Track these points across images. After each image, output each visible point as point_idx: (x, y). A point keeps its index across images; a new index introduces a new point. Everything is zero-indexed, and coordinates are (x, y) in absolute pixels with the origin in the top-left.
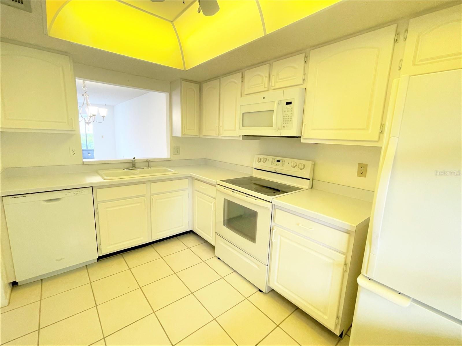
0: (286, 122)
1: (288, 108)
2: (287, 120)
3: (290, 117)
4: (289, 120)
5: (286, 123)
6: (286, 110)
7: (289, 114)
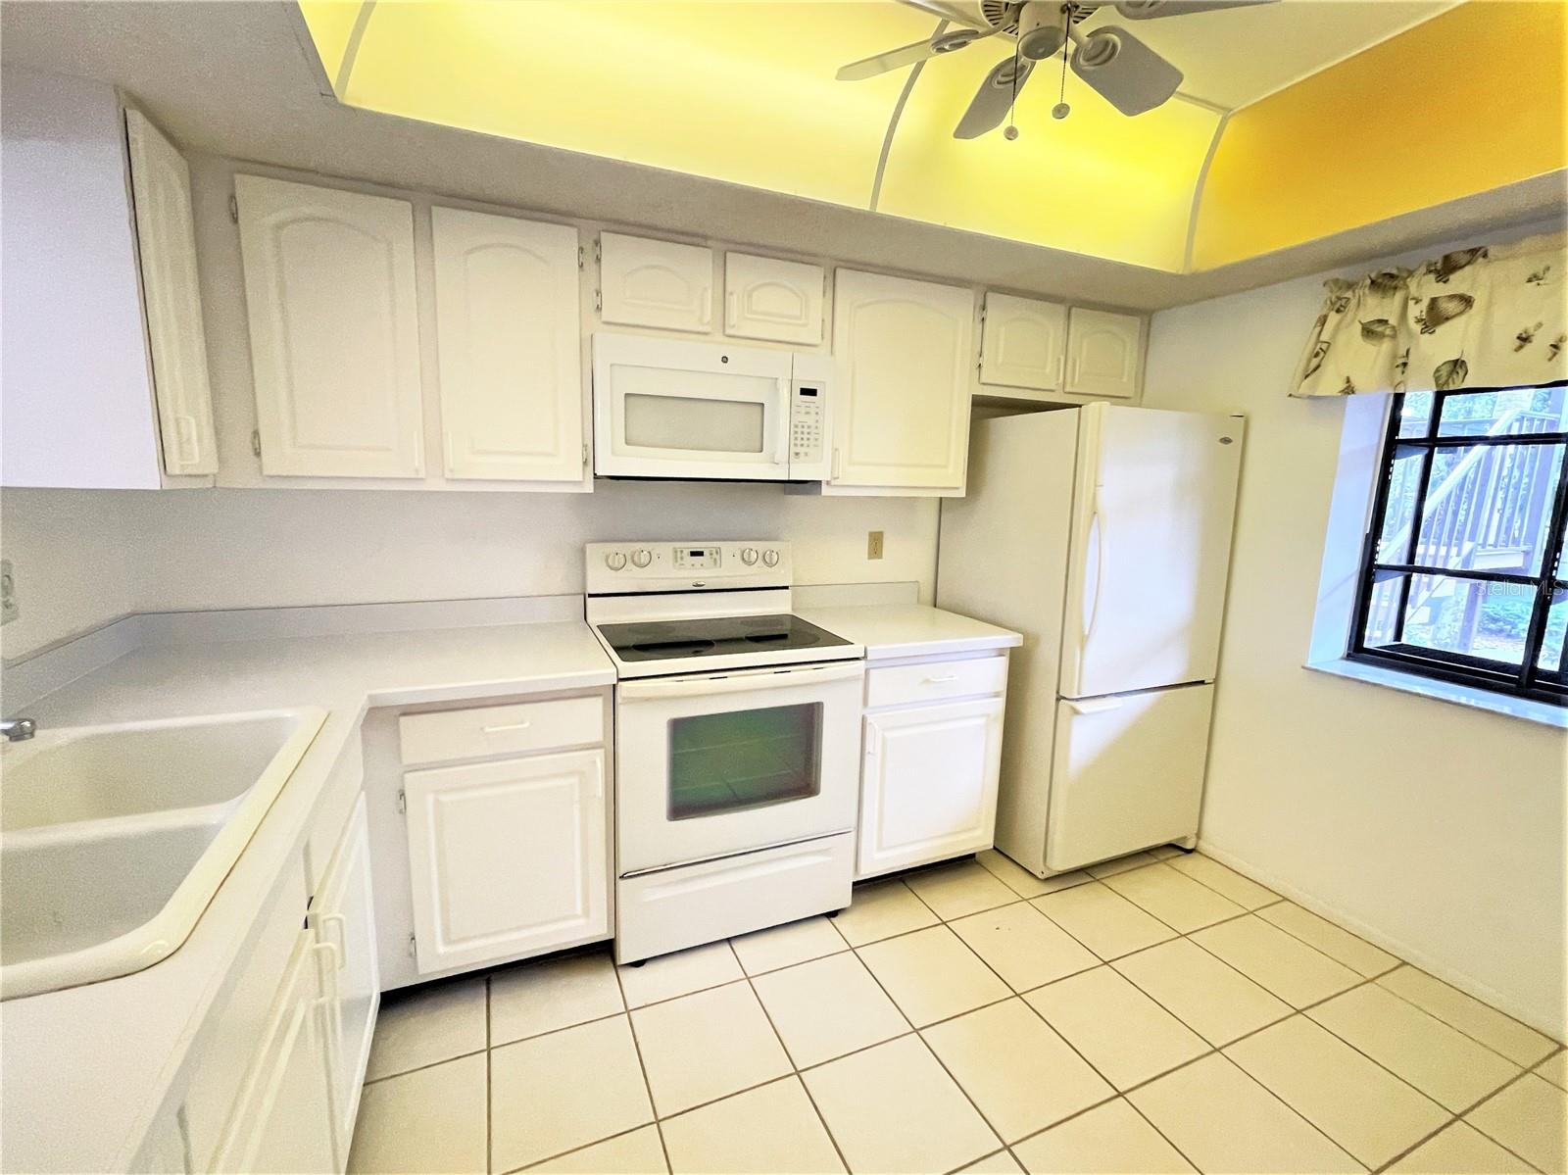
0: (802, 442)
1: (807, 404)
2: (805, 436)
3: (813, 430)
4: (812, 437)
5: (802, 445)
6: (803, 410)
7: (810, 420)
